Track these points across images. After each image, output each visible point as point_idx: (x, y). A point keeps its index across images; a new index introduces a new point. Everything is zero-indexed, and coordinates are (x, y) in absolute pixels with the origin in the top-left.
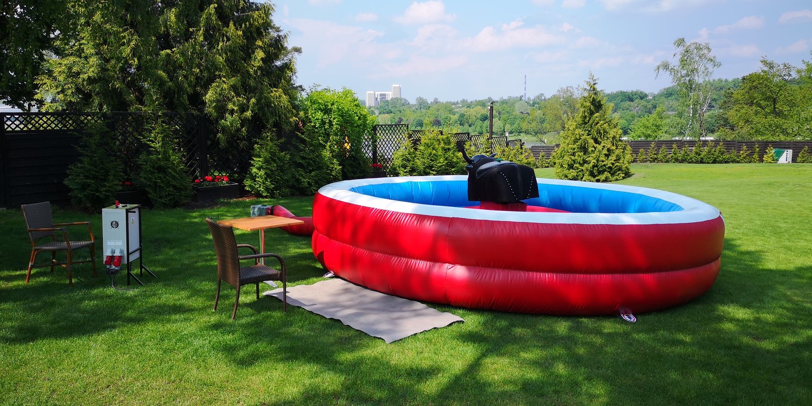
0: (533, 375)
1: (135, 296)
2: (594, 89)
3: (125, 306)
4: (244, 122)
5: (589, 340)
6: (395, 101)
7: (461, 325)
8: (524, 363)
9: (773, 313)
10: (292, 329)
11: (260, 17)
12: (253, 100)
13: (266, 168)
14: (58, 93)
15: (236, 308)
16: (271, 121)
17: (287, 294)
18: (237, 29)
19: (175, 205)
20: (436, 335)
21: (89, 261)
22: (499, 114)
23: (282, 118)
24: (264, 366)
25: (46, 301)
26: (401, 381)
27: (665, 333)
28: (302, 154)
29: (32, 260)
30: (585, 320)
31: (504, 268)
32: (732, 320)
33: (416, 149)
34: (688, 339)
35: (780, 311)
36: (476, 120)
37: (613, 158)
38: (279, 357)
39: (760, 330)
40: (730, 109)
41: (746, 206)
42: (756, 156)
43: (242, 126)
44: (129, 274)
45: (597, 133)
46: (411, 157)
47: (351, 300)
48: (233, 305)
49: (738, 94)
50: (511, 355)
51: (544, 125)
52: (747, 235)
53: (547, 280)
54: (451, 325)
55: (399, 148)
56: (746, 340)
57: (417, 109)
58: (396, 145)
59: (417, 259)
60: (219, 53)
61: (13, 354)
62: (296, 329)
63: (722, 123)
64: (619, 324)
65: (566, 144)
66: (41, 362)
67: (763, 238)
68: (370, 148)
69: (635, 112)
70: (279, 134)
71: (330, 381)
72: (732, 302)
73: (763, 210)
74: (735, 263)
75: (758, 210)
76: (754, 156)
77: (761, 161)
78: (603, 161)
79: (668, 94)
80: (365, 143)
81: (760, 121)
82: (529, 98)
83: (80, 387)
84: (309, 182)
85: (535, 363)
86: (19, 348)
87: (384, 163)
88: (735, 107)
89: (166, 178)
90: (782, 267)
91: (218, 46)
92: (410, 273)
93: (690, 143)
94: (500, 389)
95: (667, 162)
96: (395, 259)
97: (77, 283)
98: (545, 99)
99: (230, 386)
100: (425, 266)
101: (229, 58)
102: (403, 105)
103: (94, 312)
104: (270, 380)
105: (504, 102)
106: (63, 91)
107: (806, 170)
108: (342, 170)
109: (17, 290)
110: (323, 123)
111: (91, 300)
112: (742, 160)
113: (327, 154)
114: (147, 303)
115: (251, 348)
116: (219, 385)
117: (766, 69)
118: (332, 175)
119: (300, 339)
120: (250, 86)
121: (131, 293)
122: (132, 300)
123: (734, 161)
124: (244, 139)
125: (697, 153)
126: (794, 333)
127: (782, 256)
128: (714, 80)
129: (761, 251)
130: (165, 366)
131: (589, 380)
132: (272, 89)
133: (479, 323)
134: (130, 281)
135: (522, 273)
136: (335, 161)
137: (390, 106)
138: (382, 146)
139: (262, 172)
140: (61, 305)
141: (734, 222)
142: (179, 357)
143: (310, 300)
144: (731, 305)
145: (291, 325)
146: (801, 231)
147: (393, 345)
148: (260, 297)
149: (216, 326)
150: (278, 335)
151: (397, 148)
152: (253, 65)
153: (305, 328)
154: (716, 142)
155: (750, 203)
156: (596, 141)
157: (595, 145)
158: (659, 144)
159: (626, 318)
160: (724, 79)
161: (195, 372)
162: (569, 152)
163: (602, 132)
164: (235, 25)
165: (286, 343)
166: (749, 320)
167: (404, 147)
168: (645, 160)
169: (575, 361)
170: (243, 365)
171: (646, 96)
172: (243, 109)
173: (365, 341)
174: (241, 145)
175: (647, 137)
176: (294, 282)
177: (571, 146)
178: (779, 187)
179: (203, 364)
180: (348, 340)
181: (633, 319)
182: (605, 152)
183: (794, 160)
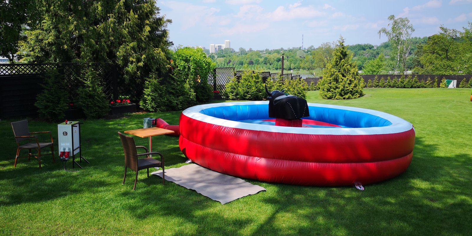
0: (305, 224)
1: (78, 175)
2: (342, 45)
3: (72, 182)
4: (138, 68)
5: (337, 202)
6: (226, 50)
7: (264, 193)
8: (300, 216)
9: (442, 184)
10: (168, 196)
11: (148, 7)
12: (144, 56)
13: (152, 95)
14: (30, 51)
15: (136, 183)
16: (154, 68)
17: (165, 174)
18: (135, 14)
19: (99, 117)
20: (250, 199)
21: (51, 154)
22: (288, 57)
23: (161, 65)
24: (152, 219)
25: (26, 179)
26: (230, 228)
27: (381, 197)
28: (172, 86)
29: (18, 154)
30: (334, 189)
31: (289, 160)
32: (418, 189)
33: (239, 82)
34: (393, 201)
35: (446, 183)
36: (274, 61)
37: (353, 85)
38: (160, 213)
39: (433, 196)
40: (421, 56)
41: (429, 115)
42: (436, 84)
43: (138, 71)
44: (73, 162)
45: (344, 71)
46: (236, 87)
47: (201, 178)
48: (134, 181)
49: (425, 47)
50: (293, 212)
51: (314, 64)
52: (428, 135)
53: (313, 166)
54: (258, 192)
55: (229, 81)
56: (426, 202)
57: (240, 55)
58: (227, 79)
59: (239, 154)
60: (124, 28)
61: (8, 212)
62: (170, 196)
63: (417, 64)
64: (354, 192)
65: (326, 78)
66: (24, 217)
67: (438, 137)
68: (212, 81)
69: (366, 57)
70: (159, 75)
71: (189, 228)
72: (419, 177)
73: (439, 118)
74: (422, 153)
75: (435, 118)
76: (434, 84)
77: (439, 86)
78: (347, 87)
79: (386, 46)
80: (209, 79)
81: (438, 63)
82: (305, 49)
83: (47, 233)
84: (177, 103)
85: (307, 217)
86: (11, 208)
87: (221, 90)
88: (424, 55)
89: (94, 101)
90: (448, 155)
91: (123, 24)
92: (235, 162)
93: (398, 76)
94: (287, 233)
95: (384, 87)
96: (226, 154)
97: (44, 167)
98: (314, 49)
99: (133, 231)
100: (244, 158)
101: (130, 31)
102: (232, 52)
103: (54, 185)
104: (156, 228)
105: (290, 51)
106: (33, 50)
107: (464, 92)
108: (196, 95)
109: (9, 172)
110: (185, 68)
111: (52, 178)
112: (428, 86)
113: (187, 86)
114: (84, 179)
115: (144, 208)
116: (127, 230)
117: (443, 32)
118: (190, 98)
119: (172, 202)
120: (142, 47)
121: (75, 173)
122: (76, 178)
123: (423, 87)
124: (139, 78)
125: (401, 82)
126: (454, 197)
127: (448, 148)
128: (412, 38)
129: (436, 145)
130: (96, 219)
131: (337, 227)
132: (155, 49)
133: (275, 192)
134: (74, 166)
135: (299, 163)
136: (192, 90)
137: (224, 53)
138: (219, 80)
139: (149, 98)
140: (35, 181)
141: (421, 126)
142: (103, 214)
143: (179, 177)
144: (418, 180)
145: (167, 193)
146: (460, 132)
147: (226, 206)
148: (149, 175)
149: (125, 194)
150: (160, 200)
151: (228, 81)
152: (144, 35)
153: (175, 195)
154: (413, 75)
155: (431, 114)
156: (343, 76)
157: (343, 78)
158: (380, 77)
159: (358, 188)
160: (418, 37)
161: (112, 223)
162: (327, 82)
163: (346, 70)
164: (133, 12)
165: (165, 205)
166: (428, 189)
167: (232, 81)
168: (372, 86)
169: (329, 215)
170: (140, 218)
171: (373, 47)
172: (139, 60)
173: (210, 203)
174: (137, 81)
175: (373, 72)
176: (169, 166)
177: (329, 78)
178: (448, 103)
179: (117, 218)
180: (200, 202)
181: (362, 188)
182: (348, 82)
183: (458, 86)
